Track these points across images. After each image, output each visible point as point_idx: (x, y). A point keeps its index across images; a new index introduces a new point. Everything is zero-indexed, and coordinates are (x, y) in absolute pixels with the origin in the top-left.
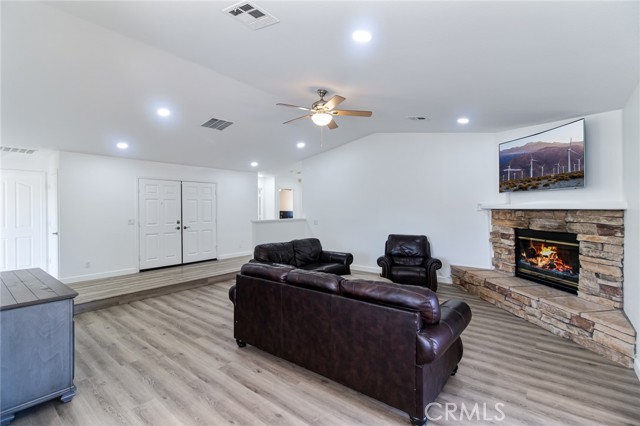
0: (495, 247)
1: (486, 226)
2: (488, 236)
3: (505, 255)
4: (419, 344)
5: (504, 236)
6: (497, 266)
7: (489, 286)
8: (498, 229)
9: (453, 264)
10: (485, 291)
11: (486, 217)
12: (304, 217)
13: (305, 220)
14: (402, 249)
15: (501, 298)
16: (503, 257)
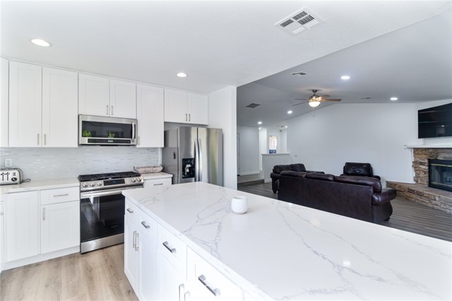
0: (416, 170)
1: (410, 158)
2: (411, 164)
3: (422, 175)
4: (373, 199)
5: (421, 163)
6: (417, 181)
7: (411, 191)
8: (418, 159)
9: (388, 180)
10: (408, 194)
11: (410, 152)
12: (288, 153)
13: (288, 154)
14: (354, 171)
15: (418, 197)
16: (421, 176)
